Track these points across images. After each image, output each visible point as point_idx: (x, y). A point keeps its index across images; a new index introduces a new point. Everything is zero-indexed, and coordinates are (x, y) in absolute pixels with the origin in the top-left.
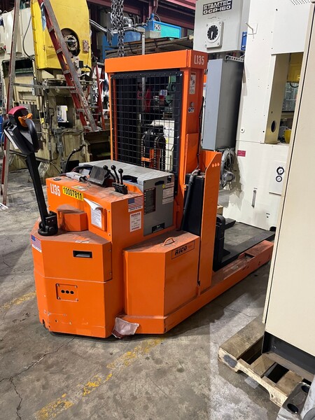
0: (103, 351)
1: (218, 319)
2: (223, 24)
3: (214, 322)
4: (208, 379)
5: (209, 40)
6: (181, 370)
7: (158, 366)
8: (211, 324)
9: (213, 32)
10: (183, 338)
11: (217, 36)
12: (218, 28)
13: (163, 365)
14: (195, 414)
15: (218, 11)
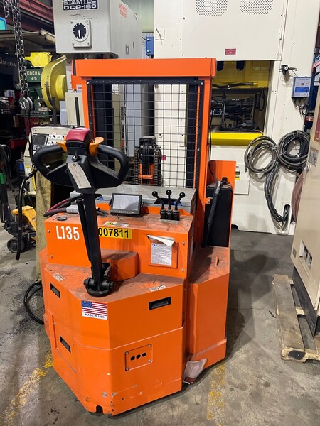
0: (186, 406)
1: (244, 322)
2: (90, 23)
3: (244, 327)
4: (292, 380)
5: (76, 39)
6: (267, 385)
7: (247, 392)
8: (244, 329)
9: (80, 31)
10: (237, 353)
11: (86, 35)
12: (85, 27)
13: (250, 388)
14: (316, 416)
15: (82, 8)
